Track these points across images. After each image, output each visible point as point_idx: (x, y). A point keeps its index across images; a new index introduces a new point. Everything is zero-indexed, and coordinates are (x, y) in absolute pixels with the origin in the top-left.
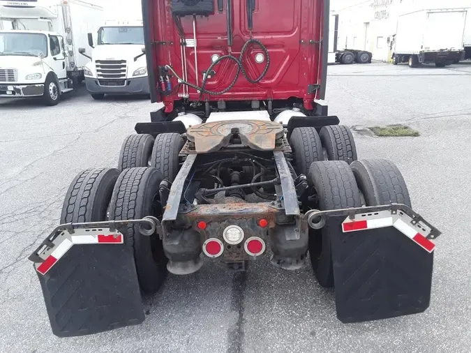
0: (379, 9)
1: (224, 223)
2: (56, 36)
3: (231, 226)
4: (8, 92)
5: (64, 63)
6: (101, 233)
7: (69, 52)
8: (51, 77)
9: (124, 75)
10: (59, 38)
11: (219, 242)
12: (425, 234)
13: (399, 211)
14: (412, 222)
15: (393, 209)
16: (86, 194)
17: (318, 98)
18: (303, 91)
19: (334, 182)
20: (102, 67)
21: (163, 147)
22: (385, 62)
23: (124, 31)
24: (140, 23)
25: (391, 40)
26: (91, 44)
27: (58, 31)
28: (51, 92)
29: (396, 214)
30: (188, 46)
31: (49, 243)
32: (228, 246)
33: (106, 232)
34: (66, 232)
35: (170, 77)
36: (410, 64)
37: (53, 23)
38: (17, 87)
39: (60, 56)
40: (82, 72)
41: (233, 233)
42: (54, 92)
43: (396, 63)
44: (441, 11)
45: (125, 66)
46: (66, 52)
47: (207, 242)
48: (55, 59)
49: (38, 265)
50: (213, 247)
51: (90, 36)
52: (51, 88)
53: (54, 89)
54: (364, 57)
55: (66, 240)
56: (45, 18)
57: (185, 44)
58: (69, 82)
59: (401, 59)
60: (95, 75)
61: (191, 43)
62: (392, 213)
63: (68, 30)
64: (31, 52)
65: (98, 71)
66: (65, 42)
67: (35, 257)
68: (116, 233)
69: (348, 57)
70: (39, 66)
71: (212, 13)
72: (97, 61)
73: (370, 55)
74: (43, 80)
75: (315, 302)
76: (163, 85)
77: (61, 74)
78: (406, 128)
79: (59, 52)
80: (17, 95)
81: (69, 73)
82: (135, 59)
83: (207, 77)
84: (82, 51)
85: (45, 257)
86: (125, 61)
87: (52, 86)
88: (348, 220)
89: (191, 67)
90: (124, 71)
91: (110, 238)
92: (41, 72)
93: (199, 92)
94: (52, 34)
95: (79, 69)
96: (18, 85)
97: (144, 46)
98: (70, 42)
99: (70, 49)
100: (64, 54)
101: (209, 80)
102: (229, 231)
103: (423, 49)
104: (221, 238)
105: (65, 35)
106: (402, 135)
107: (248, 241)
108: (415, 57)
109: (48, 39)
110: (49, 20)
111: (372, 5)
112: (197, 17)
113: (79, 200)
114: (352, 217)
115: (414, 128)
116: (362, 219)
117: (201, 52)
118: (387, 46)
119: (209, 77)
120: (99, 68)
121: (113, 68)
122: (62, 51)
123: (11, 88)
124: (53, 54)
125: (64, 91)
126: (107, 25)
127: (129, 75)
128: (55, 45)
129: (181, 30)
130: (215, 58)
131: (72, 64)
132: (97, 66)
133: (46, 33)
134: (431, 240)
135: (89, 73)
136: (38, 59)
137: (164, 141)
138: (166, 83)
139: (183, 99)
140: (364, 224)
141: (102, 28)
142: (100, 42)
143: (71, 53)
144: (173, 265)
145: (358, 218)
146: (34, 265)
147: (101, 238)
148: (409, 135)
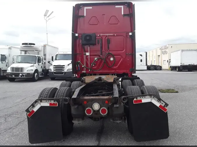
0: (163, 51)
1: (93, 102)
2: (40, 57)
3: (95, 103)
4: (19, 76)
5: (42, 66)
6: (50, 102)
7: (44, 63)
8: (36, 71)
9: (64, 71)
10: (41, 57)
11: (91, 109)
12: (163, 105)
13: (153, 96)
14: (158, 101)
15: (150, 95)
16: (47, 93)
17: (134, 73)
18: (128, 71)
19: (133, 91)
20: (56, 68)
21: (75, 85)
22: (167, 70)
23: (65, 56)
24: (71, 53)
25: (169, 61)
26: (52, 60)
27: (41, 55)
28: (36, 76)
29: (152, 97)
30: (87, 55)
31: (33, 105)
32: (94, 111)
33: (52, 102)
34: (39, 101)
35: (80, 65)
36: (177, 70)
37: (40, 53)
38: (23, 74)
39: (40, 64)
40: (48, 70)
41: (96, 106)
42: (37, 76)
43: (172, 70)
44: (187, 50)
45: (64, 67)
46: (43, 62)
47: (87, 109)
48: (39, 65)
49: (28, 113)
50: (89, 111)
51: (52, 57)
52: (36, 75)
53: (37, 75)
54: (159, 67)
55: (39, 104)
56: (37, 51)
57: (86, 54)
58: (43, 73)
59: (173, 68)
60: (53, 71)
61: (88, 54)
62: (150, 97)
63: (45, 55)
64: (30, 62)
65: (54, 69)
66: (43, 59)
67: (27, 110)
68: (56, 102)
69: (152, 68)
70: (32, 67)
71: (95, 44)
72: (54, 66)
73: (161, 67)
74: (33, 72)
75: (128, 139)
76: (77, 68)
77: (40, 70)
78: (173, 90)
79: (40, 63)
80: (23, 77)
81: (43, 70)
82: (68, 65)
83: (92, 65)
84: (49, 62)
85: (31, 111)
86: (64, 66)
87: (36, 74)
88: (135, 99)
89: (87, 62)
90: (64, 69)
91: (54, 104)
92: (33, 69)
93: (89, 70)
94: (38, 56)
95: (47, 69)
96: (24, 73)
97: (71, 61)
98: (45, 59)
99: (45, 62)
100: (42, 63)
101: (94, 66)
102: (95, 105)
103: (182, 64)
104: (92, 108)
105: (43, 57)
106: (171, 92)
107: (101, 109)
108: (179, 67)
109: (37, 58)
110: (38, 51)
111: (160, 49)
112: (90, 46)
113: (45, 93)
114: (137, 98)
115: (176, 90)
116: (140, 99)
117: (91, 57)
118: (167, 64)
119: (93, 65)
120: (55, 68)
121: (60, 68)
122: (41, 62)
123: (21, 74)
124: (38, 63)
125: (40, 77)
126: (59, 53)
127: (65, 71)
128: (39, 60)
129: (85, 50)
130: (96, 59)
131: (45, 67)
132: (54, 67)
133: (37, 56)
134: (165, 108)
135: (51, 70)
136: (32, 65)
137: (75, 83)
138: (78, 67)
139: (84, 73)
140: (141, 101)
141: (57, 55)
142: (56, 59)
143: (45, 63)
144: (75, 120)
145: (139, 99)
146: (27, 114)
147: (50, 104)
148: (174, 92)
